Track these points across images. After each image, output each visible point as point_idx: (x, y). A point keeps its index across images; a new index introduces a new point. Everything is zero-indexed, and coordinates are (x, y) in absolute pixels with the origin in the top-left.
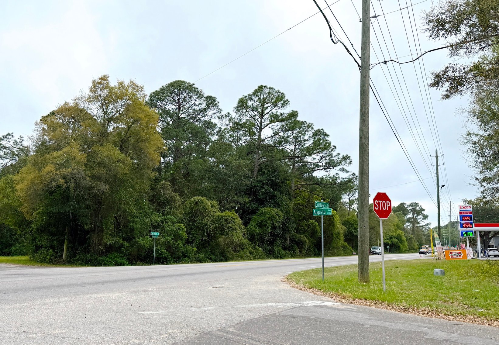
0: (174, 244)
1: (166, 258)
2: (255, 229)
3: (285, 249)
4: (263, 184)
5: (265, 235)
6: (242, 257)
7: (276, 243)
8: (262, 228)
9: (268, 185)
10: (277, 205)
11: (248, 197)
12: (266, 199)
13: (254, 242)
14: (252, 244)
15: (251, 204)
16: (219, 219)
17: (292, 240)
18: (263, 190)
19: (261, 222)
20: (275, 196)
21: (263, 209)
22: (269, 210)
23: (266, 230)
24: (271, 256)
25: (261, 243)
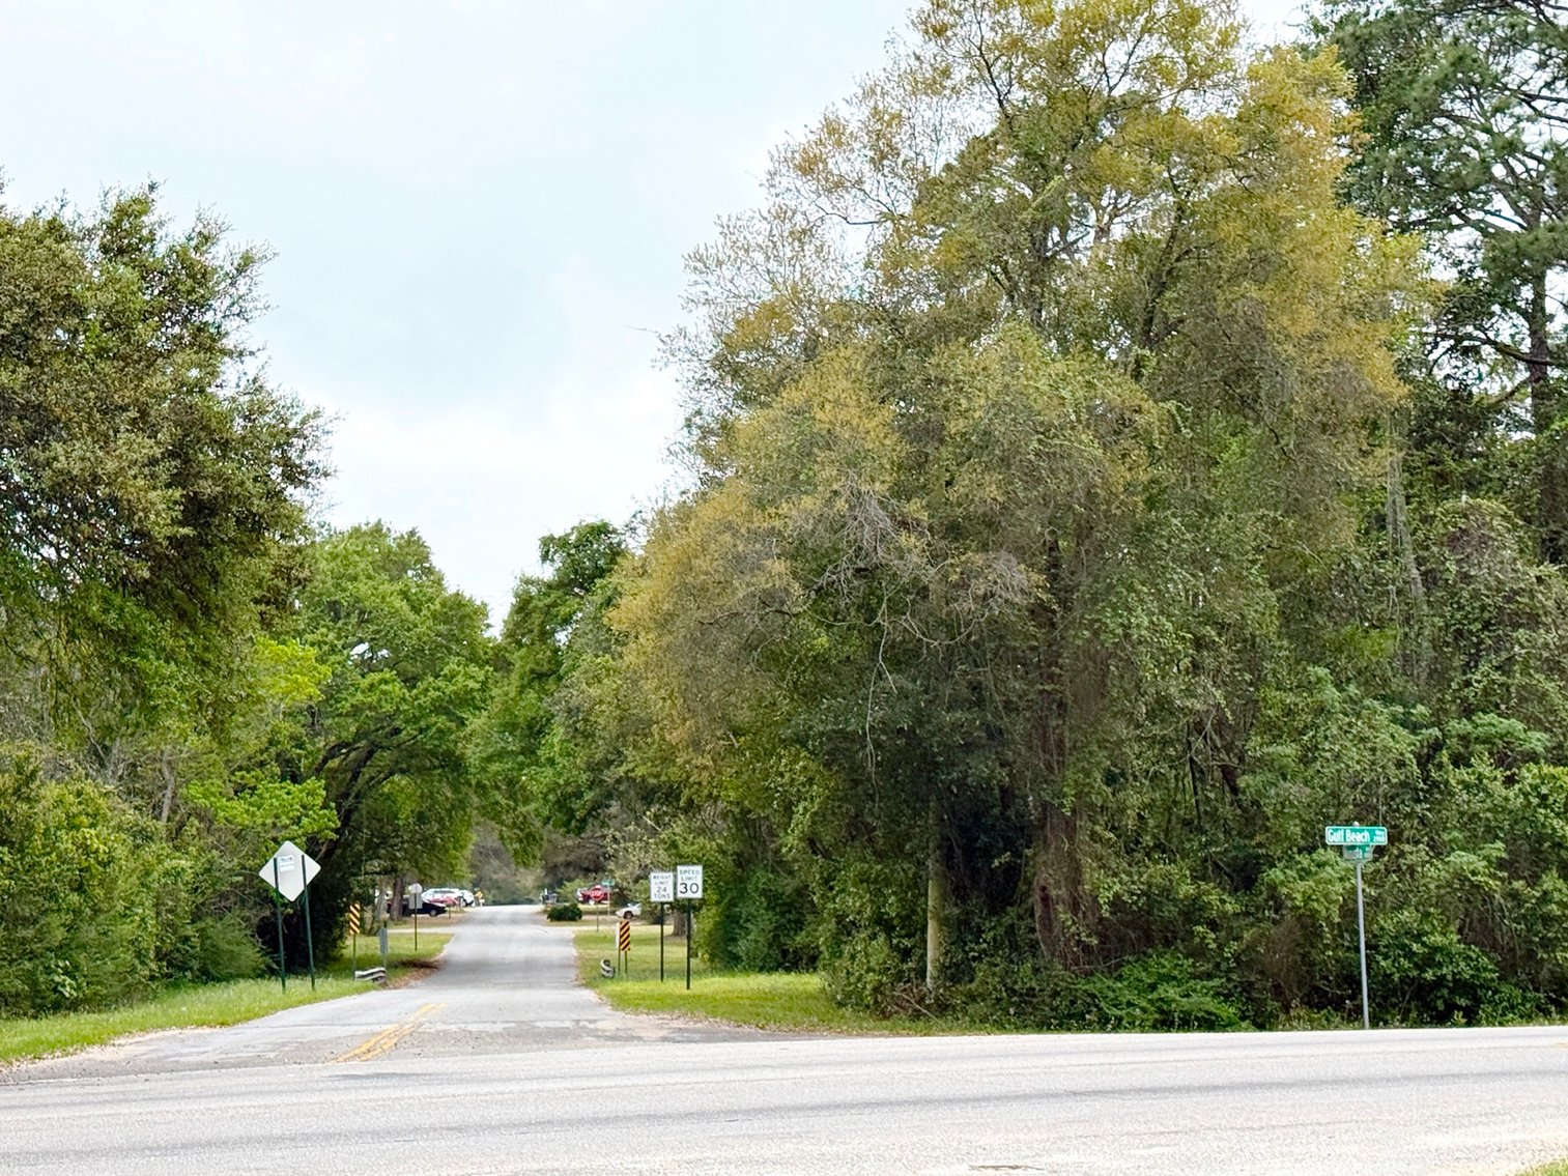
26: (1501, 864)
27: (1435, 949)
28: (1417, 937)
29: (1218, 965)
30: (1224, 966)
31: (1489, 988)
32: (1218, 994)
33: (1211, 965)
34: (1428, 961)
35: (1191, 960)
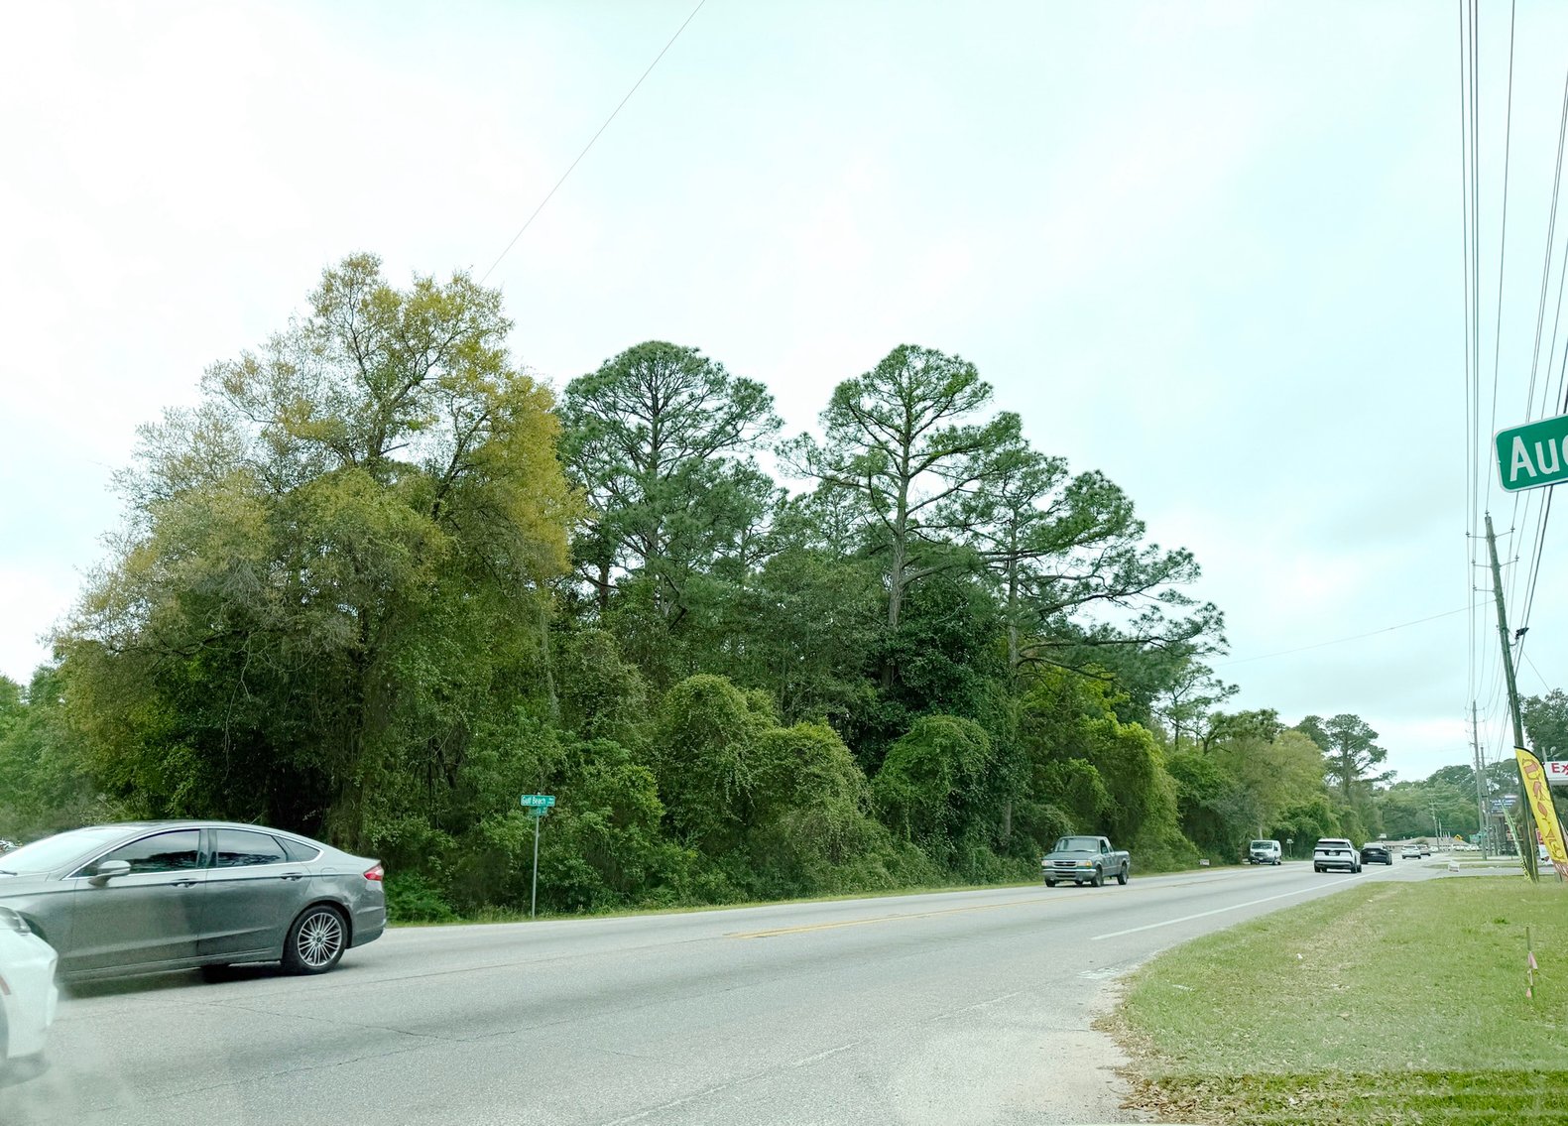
0: (614, 837)
1: (582, 889)
2: (898, 785)
3: (998, 850)
4: (921, 642)
5: (934, 806)
6: (861, 880)
7: (970, 832)
8: (923, 783)
9: (935, 647)
10: (966, 708)
11: (874, 685)
12: (932, 691)
13: (898, 827)
14: (893, 834)
15: (883, 707)
16: (777, 747)
17: (1020, 822)
18: (919, 661)
19: (920, 762)
20: (959, 680)
21: (924, 721)
22: (944, 722)
23: (935, 788)
24: (958, 874)
25: (922, 831)
26: (610, 819)
27: (571, 868)
28: (561, 862)
29: (440, 880)
30: (445, 880)
31: (596, 891)
32: (440, 898)
33: (436, 880)
34: (567, 875)
35: (424, 878)
